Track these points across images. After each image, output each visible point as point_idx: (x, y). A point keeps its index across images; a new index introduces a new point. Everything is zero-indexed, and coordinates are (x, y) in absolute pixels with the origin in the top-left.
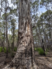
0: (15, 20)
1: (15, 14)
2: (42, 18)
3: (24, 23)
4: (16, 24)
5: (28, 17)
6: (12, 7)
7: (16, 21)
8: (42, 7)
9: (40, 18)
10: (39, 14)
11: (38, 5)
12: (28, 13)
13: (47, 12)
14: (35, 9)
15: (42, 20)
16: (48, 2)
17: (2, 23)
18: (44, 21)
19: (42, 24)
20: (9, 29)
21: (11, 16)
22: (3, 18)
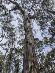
0: (20, 60)
1: (20, 54)
2: (49, 57)
3: (30, 67)
4: (20, 64)
5: (33, 60)
6: (18, 47)
7: (21, 62)
8: (46, 46)
9: (47, 57)
10: (44, 53)
11: (43, 45)
12: (33, 55)
13: (52, 50)
14: (40, 48)
15: (49, 59)
16: (51, 42)
17: (5, 64)
18: (52, 60)
19: (51, 64)
20: (11, 71)
21: (16, 56)
22: (7, 59)
